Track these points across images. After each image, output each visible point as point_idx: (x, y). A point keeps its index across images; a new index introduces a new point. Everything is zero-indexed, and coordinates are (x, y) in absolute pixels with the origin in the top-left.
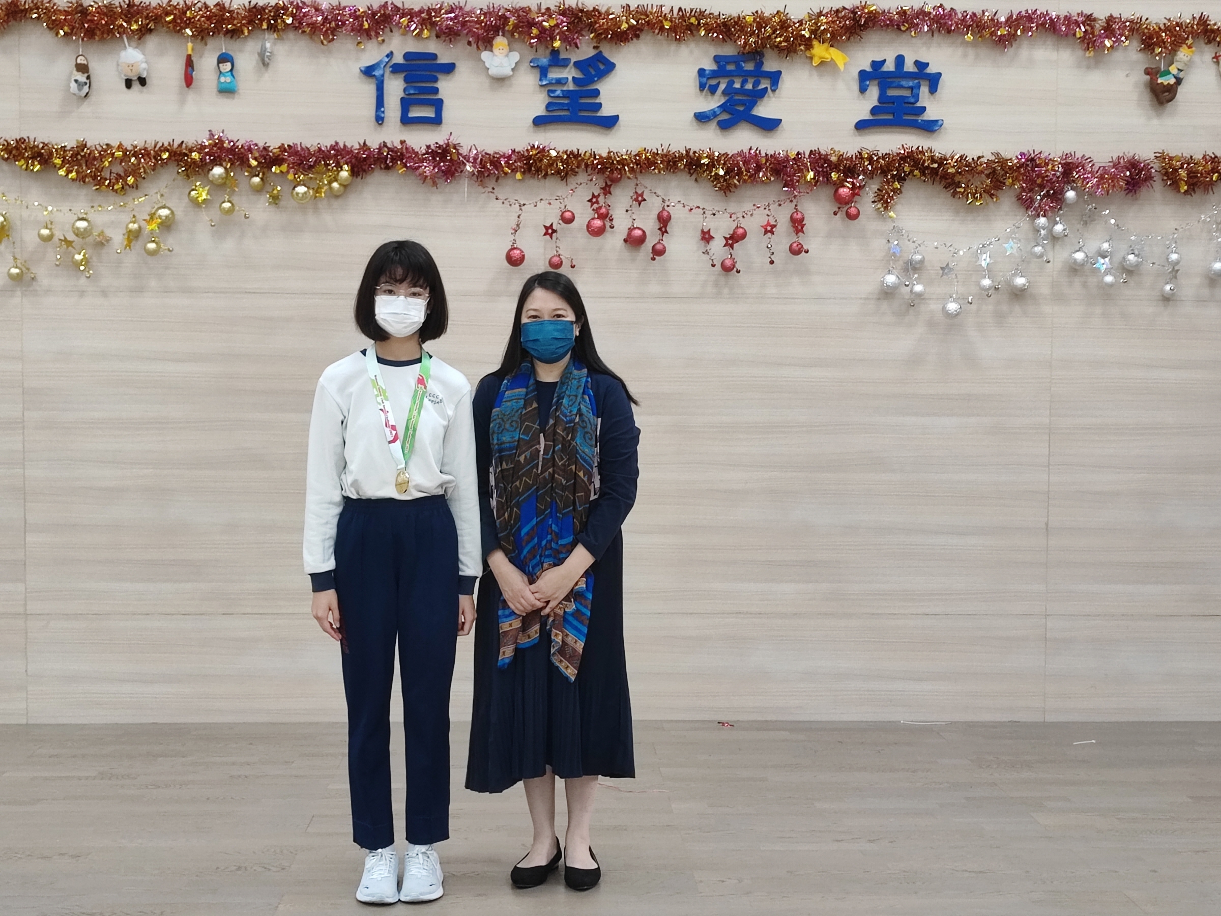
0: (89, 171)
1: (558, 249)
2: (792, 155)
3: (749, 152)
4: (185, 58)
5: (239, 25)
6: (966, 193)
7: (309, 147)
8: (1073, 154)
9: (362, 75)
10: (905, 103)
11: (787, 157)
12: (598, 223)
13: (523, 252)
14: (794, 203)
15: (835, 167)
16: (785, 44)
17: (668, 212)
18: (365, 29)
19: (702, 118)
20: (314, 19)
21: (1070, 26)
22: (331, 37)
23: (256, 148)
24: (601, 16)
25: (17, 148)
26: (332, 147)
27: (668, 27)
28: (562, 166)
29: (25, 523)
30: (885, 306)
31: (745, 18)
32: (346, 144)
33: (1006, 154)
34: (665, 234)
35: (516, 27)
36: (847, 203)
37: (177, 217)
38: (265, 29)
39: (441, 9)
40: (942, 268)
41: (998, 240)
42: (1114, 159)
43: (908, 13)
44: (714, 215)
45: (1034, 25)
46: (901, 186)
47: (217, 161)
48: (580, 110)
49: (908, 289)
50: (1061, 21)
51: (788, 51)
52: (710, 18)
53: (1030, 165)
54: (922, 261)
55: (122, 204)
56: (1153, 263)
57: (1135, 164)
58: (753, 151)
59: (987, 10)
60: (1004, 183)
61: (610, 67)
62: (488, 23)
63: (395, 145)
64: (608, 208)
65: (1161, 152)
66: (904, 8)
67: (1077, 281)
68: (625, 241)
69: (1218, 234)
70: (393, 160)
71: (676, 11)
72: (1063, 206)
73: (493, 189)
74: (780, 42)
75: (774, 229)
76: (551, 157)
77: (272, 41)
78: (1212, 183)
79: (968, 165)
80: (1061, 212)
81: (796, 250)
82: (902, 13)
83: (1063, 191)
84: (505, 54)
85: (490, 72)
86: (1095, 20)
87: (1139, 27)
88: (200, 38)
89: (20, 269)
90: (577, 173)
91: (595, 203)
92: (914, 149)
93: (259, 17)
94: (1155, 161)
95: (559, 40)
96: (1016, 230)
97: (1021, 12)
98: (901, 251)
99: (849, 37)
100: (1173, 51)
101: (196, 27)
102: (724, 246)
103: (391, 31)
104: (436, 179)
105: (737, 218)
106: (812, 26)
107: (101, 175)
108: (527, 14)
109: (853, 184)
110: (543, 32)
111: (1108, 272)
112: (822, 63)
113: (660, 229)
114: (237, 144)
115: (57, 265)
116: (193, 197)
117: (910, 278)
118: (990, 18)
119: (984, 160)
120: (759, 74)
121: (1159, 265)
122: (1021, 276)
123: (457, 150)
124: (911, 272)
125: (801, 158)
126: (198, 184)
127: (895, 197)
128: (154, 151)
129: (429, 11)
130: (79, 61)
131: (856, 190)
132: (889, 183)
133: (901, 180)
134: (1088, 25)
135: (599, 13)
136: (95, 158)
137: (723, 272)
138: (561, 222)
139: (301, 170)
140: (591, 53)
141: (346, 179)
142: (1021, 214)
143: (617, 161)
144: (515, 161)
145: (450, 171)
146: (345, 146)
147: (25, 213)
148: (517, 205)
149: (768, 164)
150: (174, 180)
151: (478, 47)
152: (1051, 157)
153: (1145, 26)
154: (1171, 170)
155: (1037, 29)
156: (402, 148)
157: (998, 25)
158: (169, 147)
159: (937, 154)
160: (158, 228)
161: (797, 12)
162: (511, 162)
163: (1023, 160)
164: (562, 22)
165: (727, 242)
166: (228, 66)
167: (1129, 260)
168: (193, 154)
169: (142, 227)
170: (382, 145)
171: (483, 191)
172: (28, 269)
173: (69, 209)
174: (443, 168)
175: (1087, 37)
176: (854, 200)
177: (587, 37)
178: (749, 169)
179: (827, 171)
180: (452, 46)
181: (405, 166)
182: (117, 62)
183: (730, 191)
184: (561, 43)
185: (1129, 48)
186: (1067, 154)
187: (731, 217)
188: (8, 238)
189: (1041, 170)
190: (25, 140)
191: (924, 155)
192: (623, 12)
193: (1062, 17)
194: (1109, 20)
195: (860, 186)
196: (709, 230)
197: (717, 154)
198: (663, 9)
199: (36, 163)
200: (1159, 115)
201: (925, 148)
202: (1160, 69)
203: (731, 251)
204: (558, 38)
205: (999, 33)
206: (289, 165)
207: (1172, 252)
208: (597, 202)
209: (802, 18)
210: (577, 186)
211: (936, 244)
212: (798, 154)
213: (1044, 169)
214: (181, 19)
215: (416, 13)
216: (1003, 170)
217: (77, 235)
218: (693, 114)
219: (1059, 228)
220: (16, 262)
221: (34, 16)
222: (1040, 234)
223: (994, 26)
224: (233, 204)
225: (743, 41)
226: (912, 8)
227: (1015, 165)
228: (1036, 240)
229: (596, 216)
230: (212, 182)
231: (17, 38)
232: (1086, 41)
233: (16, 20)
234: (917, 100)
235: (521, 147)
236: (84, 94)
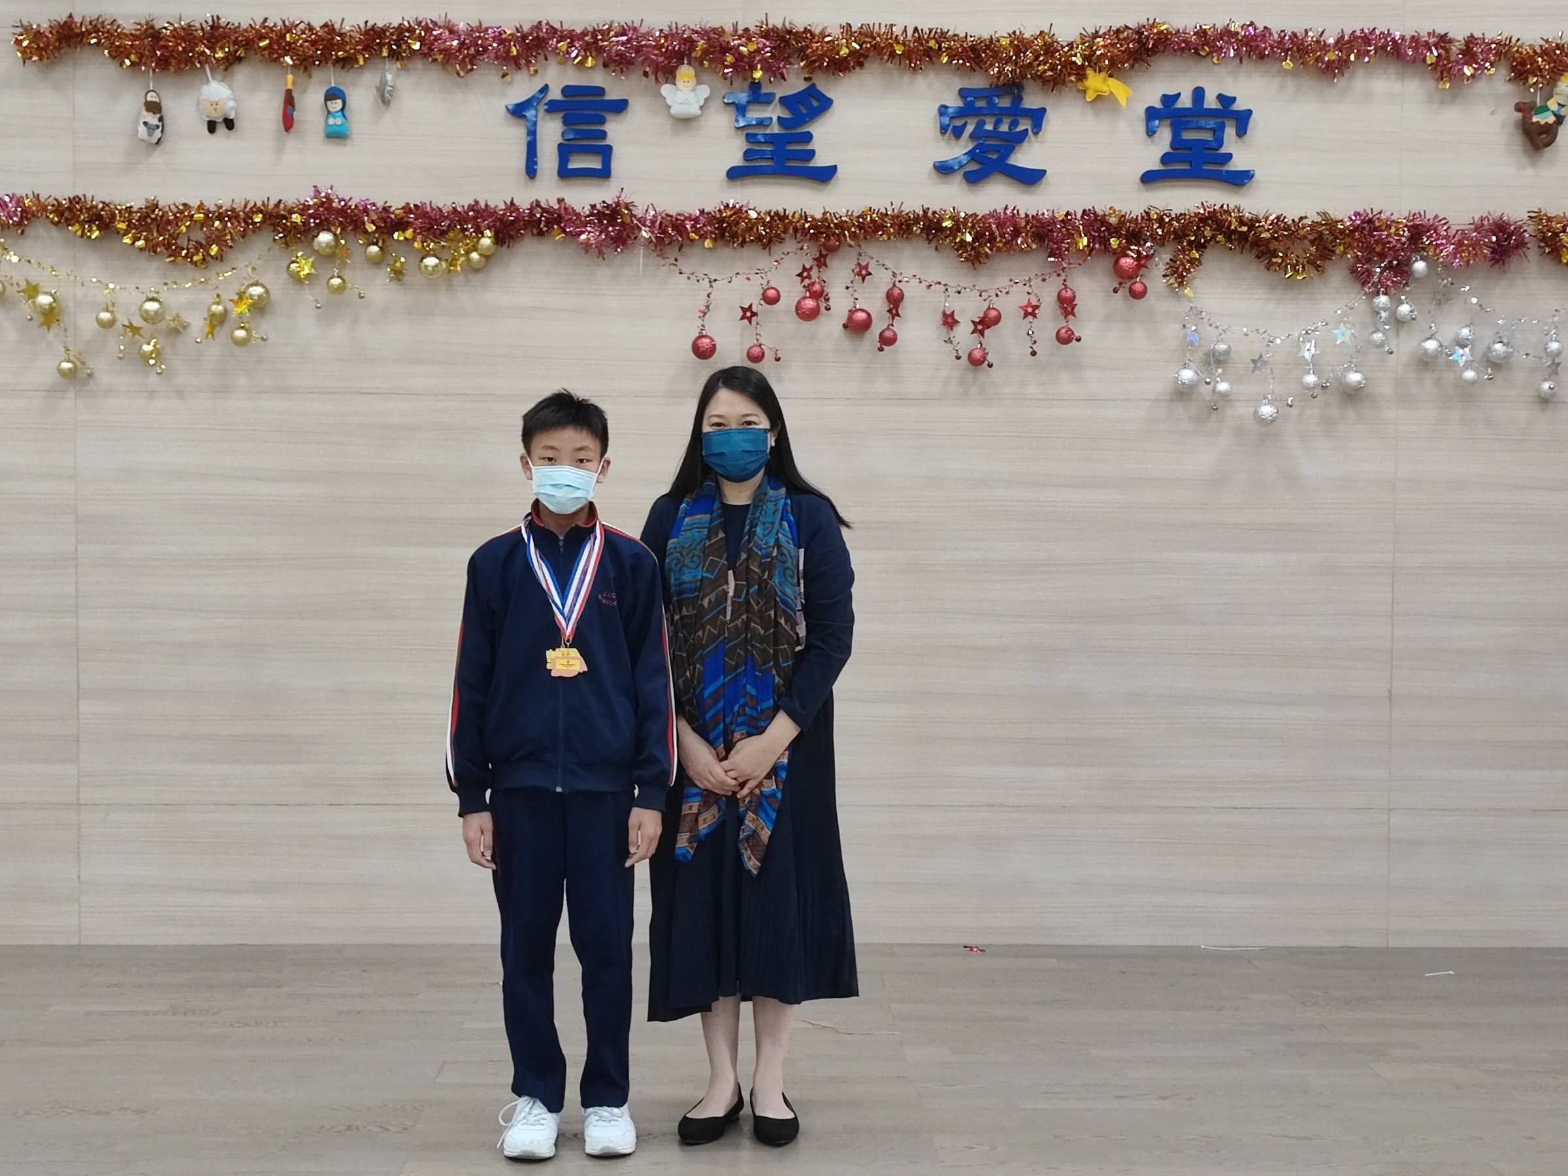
0: (161, 238)
1: (758, 337)
2: (1060, 216)
3: (1005, 213)
4: (283, 95)
5: (352, 51)
6: (1284, 264)
7: (440, 207)
8: (1422, 213)
9: (509, 116)
10: (1205, 148)
11: (1053, 219)
12: (810, 303)
13: (713, 341)
14: (1063, 277)
15: (1115, 231)
16: (1051, 73)
17: (900, 289)
18: (513, 56)
19: (943, 169)
20: (448, 43)
21: (1418, 48)
22: (469, 67)
23: (374, 208)
24: (814, 38)
25: (69, 209)
26: (471, 207)
27: (900, 53)
28: (764, 230)
29: (79, 688)
30: (1179, 409)
31: (998, 41)
32: (489, 203)
33: (1335, 214)
34: (896, 317)
35: (705, 52)
36: (1131, 277)
37: (272, 297)
38: (385, 57)
39: (609, 30)
40: (1254, 361)
41: (1326, 324)
42: (1476, 220)
43: (1209, 33)
44: (959, 292)
45: (1372, 48)
46: (1200, 255)
47: (324, 226)
48: (787, 159)
49: (1210, 387)
50: (1407, 44)
51: (1054, 82)
52: (954, 41)
53: (1367, 229)
54: (1227, 353)
55: (203, 280)
56: (1527, 355)
57: (1503, 226)
58: (1010, 210)
59: (1311, 30)
60: (1334, 252)
61: (826, 104)
62: (670, 48)
63: (551, 204)
64: (823, 284)
65: (1537, 210)
66: (1204, 27)
67: (1428, 377)
68: (845, 326)
70: (549, 223)
71: (910, 32)
72: (1410, 281)
73: (676, 260)
74: (1045, 71)
75: (1036, 312)
76: (750, 220)
77: (394, 72)
79: (1287, 228)
80: (1408, 289)
81: (1065, 338)
82: (1201, 33)
83: (1409, 261)
84: (689, 89)
85: (672, 111)
86: (1450, 41)
87: (1508, 50)
88: (303, 68)
89: (73, 362)
90: (784, 239)
91: (806, 277)
92: (1217, 208)
93: (378, 41)
94: (1529, 222)
95: (761, 69)
96: (1349, 311)
97: (1354, 31)
98: (1200, 338)
99: (1134, 64)
100: (1552, 82)
101: (299, 55)
102: (973, 333)
103: (546, 59)
104: (603, 248)
105: (989, 296)
106: (1085, 50)
107: (176, 243)
108: (720, 36)
109: (1138, 252)
110: (740, 59)
111: (1468, 365)
112: (1099, 98)
113: (890, 311)
114: (350, 204)
115: (120, 358)
116: (293, 271)
117: (1211, 374)
118: (1315, 39)
119: (1308, 222)
120: (1017, 112)
121: (1534, 357)
122: (1356, 372)
123: (631, 211)
124: (1213, 366)
125: (1070, 220)
126: (300, 254)
127: (1192, 270)
128: (244, 213)
129: (594, 33)
130: (149, 99)
131: (1142, 261)
132: (1184, 251)
133: (1201, 247)
134: (1442, 47)
135: (812, 34)
136: (169, 222)
137: (971, 366)
138: (762, 302)
139: (431, 237)
140: (802, 86)
141: (488, 248)
142: (1355, 291)
143: (835, 224)
144: (704, 225)
145: (621, 237)
146: (487, 205)
147: (80, 292)
148: (707, 281)
149: (1028, 227)
150: (269, 250)
151: (657, 79)
152: (1394, 218)
153: (1516, 48)
154: (1550, 234)
155: (1375, 53)
156: (560, 208)
157: (1325, 48)
158: (262, 208)
159: (1247, 214)
160: (249, 310)
161: (1066, 32)
162: (698, 226)
163: (1358, 222)
164: (765, 46)
165: (976, 327)
166: (338, 104)
167: (1495, 351)
168: (294, 216)
169: (229, 309)
170: (534, 205)
171: (663, 262)
172: (84, 363)
173: (135, 286)
174: (612, 234)
175: (1441, 63)
176: (1140, 273)
177: (796, 66)
178: (1004, 233)
179: (1105, 236)
180: (623, 78)
181: (564, 231)
182: (198, 99)
183: (980, 263)
184: (763, 73)
185: (1495, 77)
186: (1415, 214)
187: (980, 296)
188: (59, 324)
189: (1381, 235)
190: (80, 199)
191: (1230, 216)
192: (842, 33)
193: (1408, 37)
194: (1469, 41)
195: (1147, 256)
196: (953, 312)
197: (963, 215)
198: (894, 30)
199: (94, 228)
200: (1534, 164)
201: (1232, 206)
202: (1536, 104)
203: (981, 339)
204: (759, 67)
205: (1326, 59)
206: (415, 230)
207: (1552, 340)
208: (809, 277)
209: (1073, 40)
210: (783, 256)
211: (1245, 330)
212: (1068, 214)
213: (1386, 233)
214: (279, 44)
215: (577, 35)
216: (1333, 235)
217: (145, 320)
218: (931, 165)
219: (1404, 309)
220: (68, 354)
221: (93, 41)
222: (1381, 317)
223: (1321, 50)
224: (344, 281)
225: (996, 70)
226: (1214, 27)
227: (1348, 228)
228: (1375, 324)
229: (808, 294)
230: (317, 252)
231: (71, 69)
232: (1439, 69)
233: (69, 46)
234: (1221, 145)
235: (712, 206)
236: (156, 141)
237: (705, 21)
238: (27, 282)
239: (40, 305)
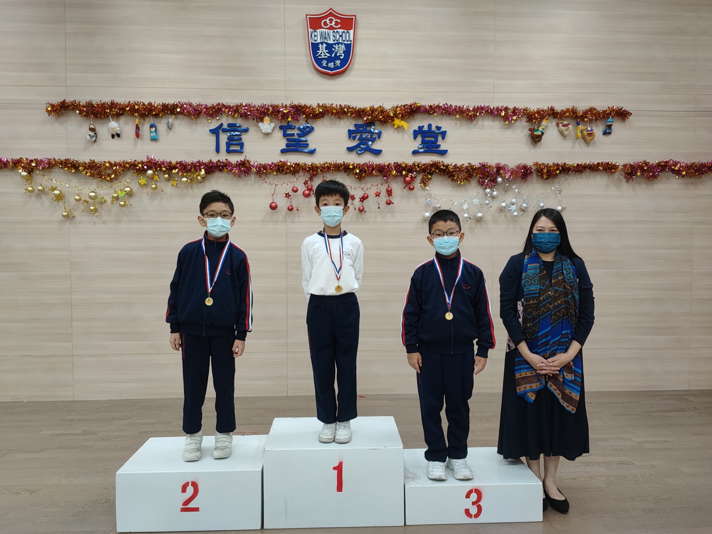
0: (96, 172)
1: (291, 203)
2: (387, 164)
3: (369, 163)
4: (135, 126)
5: (158, 112)
6: (457, 179)
7: (188, 162)
8: (500, 164)
9: (210, 133)
10: (432, 143)
11: (385, 166)
12: (307, 192)
13: (276, 204)
14: (388, 184)
15: (404, 169)
16: (383, 119)
18: (211, 114)
19: (350, 150)
20: (189, 109)
21: (498, 111)
22: (196, 117)
23: (166, 163)
25: (65, 163)
26: (197, 162)
27: (335, 113)
28: (293, 169)
29: (72, 318)
31: (366, 109)
33: (473, 163)
35: (272, 112)
36: (409, 184)
37: (133, 191)
38: (169, 114)
39: (242, 105)
41: (471, 198)
42: (517, 165)
43: (433, 106)
44: (355, 189)
45: (484, 111)
46: (431, 177)
47: (149, 168)
48: (300, 147)
50: (495, 110)
51: (384, 121)
52: (352, 109)
53: (483, 168)
55: (110, 186)
56: (533, 207)
57: (525, 167)
58: (371, 163)
59: (465, 105)
60: (473, 175)
61: (312, 129)
62: (261, 111)
63: (224, 161)
64: (312, 186)
65: (536, 162)
66: (431, 105)
67: (503, 215)
69: (559, 195)
70: (223, 167)
71: (338, 106)
72: (496, 184)
73: (264, 178)
74: (381, 118)
75: (380, 194)
76: (288, 166)
77: (173, 119)
78: (556, 175)
79: (458, 168)
80: (496, 187)
81: (389, 203)
82: (430, 107)
83: (496, 178)
84: (268, 124)
85: (262, 131)
86: (508, 109)
87: (527, 112)
88: (142, 118)
89: (67, 213)
90: (299, 172)
92: (436, 161)
93: (166, 109)
94: (534, 166)
95: (291, 118)
96: (478, 194)
97: (478, 106)
98: (431, 203)
99: (409, 116)
100: (540, 122)
101: (140, 113)
102: (360, 201)
103: (222, 115)
105: (365, 190)
106: (394, 112)
107: (101, 174)
108: (277, 107)
109: (411, 176)
110: (284, 114)
111: (515, 211)
112: (398, 127)
114: (158, 161)
115: (83, 211)
116: (140, 183)
118: (466, 108)
119: (464, 166)
122: (480, 213)
123: (249, 163)
125: (390, 166)
126: (142, 177)
127: (428, 181)
128: (124, 164)
129: (237, 107)
130: (91, 127)
132: (426, 175)
133: (431, 174)
134: (506, 111)
135: (307, 107)
136: (98, 167)
137: (360, 212)
138: (292, 192)
139: (184, 172)
140: (304, 123)
141: (204, 175)
142: (479, 188)
143: (315, 167)
144: (273, 167)
145: (246, 171)
146: (203, 161)
147: (70, 190)
148: (274, 185)
149: (377, 168)
150: (132, 176)
151: (257, 122)
152: (491, 165)
153: (529, 111)
154: (540, 169)
155: (485, 113)
156: (226, 162)
158: (129, 163)
159: (445, 164)
160: (125, 195)
161: (388, 106)
162: (271, 168)
163: (480, 166)
164: (292, 110)
166: (154, 129)
167: (523, 206)
168: (140, 165)
169: (118, 195)
170: (218, 161)
171: (260, 179)
172: (72, 213)
173: (87, 188)
174: (243, 170)
175: (506, 116)
176: (412, 182)
177: (302, 117)
178: (369, 170)
179: (401, 171)
180: (247, 121)
181: (227, 169)
182: (108, 127)
183: (362, 179)
185: (522, 121)
186: (498, 164)
187: (362, 189)
188: (62, 200)
189: (487, 170)
190: (68, 160)
191: (440, 164)
192: (317, 106)
193: (495, 108)
194: (514, 109)
195: (414, 177)
196: (353, 195)
197: (356, 164)
198: (333, 105)
199: (73, 169)
200: (535, 148)
201: (441, 161)
202: (535, 128)
203: (362, 203)
204: (290, 117)
205: (470, 114)
206: (179, 169)
207: (541, 203)
208: (307, 184)
209: (390, 108)
210: (299, 177)
211: (445, 200)
212: (389, 164)
213: (489, 169)
214: (133, 109)
215: (232, 107)
216: (472, 170)
217: (90, 199)
218: (346, 148)
219: (495, 193)
220: (65, 210)
221: (72, 108)
222: (488, 196)
223: (468, 112)
224: (156, 186)
225: (365, 119)
226: (434, 104)
227: (477, 168)
228: (486, 198)
229: (307, 189)
230: (148, 177)
231: (66, 118)
232: (505, 118)
233: (65, 110)
234: (437, 142)
235: (275, 162)
236: (94, 141)
237: (272, 103)
238: (52, 187)
239: (56, 194)
